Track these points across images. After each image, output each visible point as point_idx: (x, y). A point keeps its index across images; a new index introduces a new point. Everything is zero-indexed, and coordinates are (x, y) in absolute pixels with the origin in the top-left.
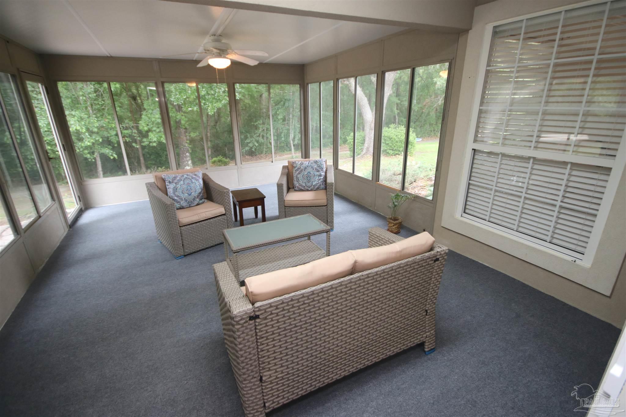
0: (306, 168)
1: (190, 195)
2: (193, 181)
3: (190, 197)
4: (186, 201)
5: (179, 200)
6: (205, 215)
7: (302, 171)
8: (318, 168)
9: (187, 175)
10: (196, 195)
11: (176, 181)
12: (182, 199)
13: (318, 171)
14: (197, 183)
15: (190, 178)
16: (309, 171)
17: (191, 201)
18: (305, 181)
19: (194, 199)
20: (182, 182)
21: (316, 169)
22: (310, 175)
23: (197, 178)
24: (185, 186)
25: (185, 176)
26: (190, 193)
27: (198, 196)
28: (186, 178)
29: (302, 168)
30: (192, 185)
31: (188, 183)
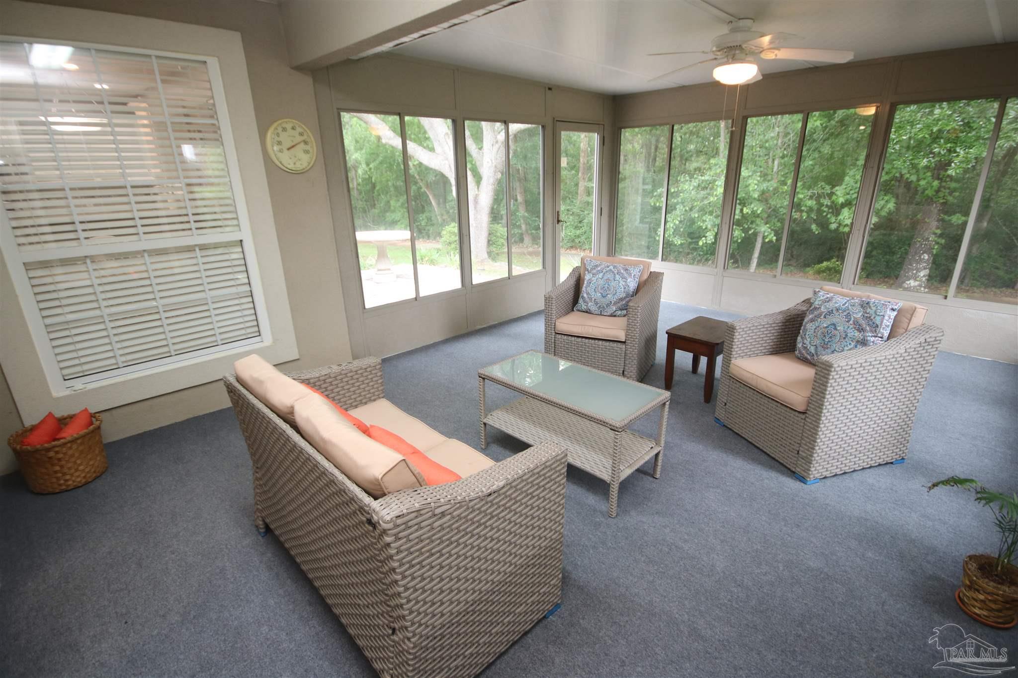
0: (830, 312)
1: (604, 297)
2: (617, 277)
3: (603, 300)
4: (596, 303)
5: (587, 299)
6: (591, 331)
7: (819, 316)
8: (863, 323)
9: (615, 267)
10: (614, 300)
11: (594, 271)
12: (591, 299)
13: (861, 330)
14: (621, 282)
15: (616, 272)
16: (834, 320)
17: (603, 307)
18: (817, 342)
19: (608, 305)
20: (601, 275)
21: (856, 322)
22: (834, 332)
23: (626, 275)
24: (601, 282)
25: (611, 267)
26: (604, 294)
27: (615, 303)
28: (611, 270)
29: (823, 309)
30: (613, 284)
31: (608, 279)
